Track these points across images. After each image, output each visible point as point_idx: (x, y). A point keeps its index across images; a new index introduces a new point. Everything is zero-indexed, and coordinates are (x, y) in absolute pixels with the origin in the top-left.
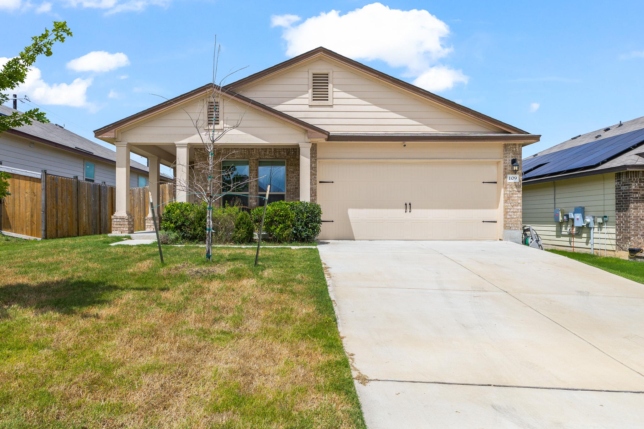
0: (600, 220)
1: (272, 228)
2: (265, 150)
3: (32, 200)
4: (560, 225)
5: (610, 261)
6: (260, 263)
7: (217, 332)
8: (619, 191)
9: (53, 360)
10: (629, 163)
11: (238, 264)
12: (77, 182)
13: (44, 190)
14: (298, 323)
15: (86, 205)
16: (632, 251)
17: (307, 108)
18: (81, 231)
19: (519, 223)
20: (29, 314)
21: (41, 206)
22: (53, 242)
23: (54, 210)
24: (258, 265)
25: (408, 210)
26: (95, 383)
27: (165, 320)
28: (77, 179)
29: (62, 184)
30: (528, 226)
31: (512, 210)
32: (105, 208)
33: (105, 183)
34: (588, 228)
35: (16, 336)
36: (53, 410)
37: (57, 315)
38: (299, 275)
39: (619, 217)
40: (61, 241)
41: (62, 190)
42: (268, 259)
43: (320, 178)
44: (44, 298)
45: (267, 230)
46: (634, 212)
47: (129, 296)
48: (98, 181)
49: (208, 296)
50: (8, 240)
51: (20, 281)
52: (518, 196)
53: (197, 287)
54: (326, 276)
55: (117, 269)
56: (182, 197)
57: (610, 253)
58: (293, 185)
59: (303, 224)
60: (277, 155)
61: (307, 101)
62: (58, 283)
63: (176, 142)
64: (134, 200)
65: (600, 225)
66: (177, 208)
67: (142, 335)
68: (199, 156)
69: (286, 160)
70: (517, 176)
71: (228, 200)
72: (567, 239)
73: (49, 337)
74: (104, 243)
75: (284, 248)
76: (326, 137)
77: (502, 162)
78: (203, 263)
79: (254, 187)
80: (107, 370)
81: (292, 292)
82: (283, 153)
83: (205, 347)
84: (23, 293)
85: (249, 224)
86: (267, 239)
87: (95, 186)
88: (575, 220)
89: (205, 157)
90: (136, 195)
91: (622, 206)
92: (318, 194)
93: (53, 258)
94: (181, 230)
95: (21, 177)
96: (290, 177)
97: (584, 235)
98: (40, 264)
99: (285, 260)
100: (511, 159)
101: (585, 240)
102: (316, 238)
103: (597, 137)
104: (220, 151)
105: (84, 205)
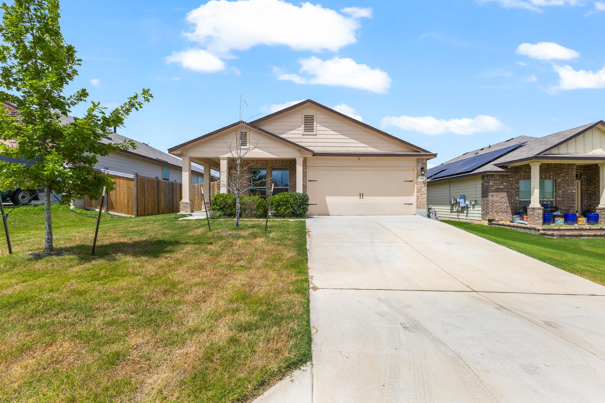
0: (473, 203)
1: (279, 209)
2: (276, 161)
3: (128, 192)
4: (452, 206)
5: (478, 226)
6: (269, 229)
7: (238, 266)
8: (483, 186)
9: (143, 281)
10: (488, 169)
11: (255, 230)
12: (158, 181)
13: (136, 186)
14: (285, 261)
16: (490, 221)
17: (301, 136)
18: (161, 212)
19: (425, 205)
20: (129, 258)
21: (134, 196)
22: (142, 218)
23: (143, 198)
24: (267, 230)
25: (362, 197)
26: (167, 292)
27: (209, 260)
28: (158, 179)
29: (147, 182)
30: (430, 206)
31: (421, 197)
32: (176, 197)
33: (176, 181)
34: (466, 208)
35: (121, 270)
36: (143, 303)
37: (146, 258)
38: (291, 236)
39: (483, 201)
40: (147, 218)
41: (147, 185)
42: (273, 227)
43: (309, 178)
44: (137, 250)
45: (276, 210)
46: (491, 198)
47: (188, 248)
48: (172, 180)
49: (235, 248)
50: (112, 217)
51: (122, 240)
52: (425, 189)
53: (229, 243)
54: (307, 236)
55: (182, 233)
56: (224, 190)
57: (478, 221)
58: (294, 183)
59: (298, 206)
60: (284, 164)
61: (301, 132)
62: (145, 241)
63: (220, 157)
64: (195, 192)
65: (474, 205)
66: (221, 197)
67: (194, 268)
69: (289, 167)
70: (424, 177)
71: (253, 192)
72: (456, 214)
73: (140, 270)
74: (175, 218)
75: (285, 220)
76: (312, 154)
77: (416, 169)
78: (234, 229)
79: (269, 184)
80: (174, 285)
81: (285, 245)
82: (287, 163)
83: (230, 273)
84: (124, 247)
85: (265, 206)
86: (276, 215)
87: (169, 183)
88: (460, 203)
89: (236, 167)
90: (196, 189)
91: (485, 195)
92: (307, 188)
93: (142, 227)
94: (223, 211)
95: (121, 178)
96: (291, 178)
97: (465, 212)
98: (134, 231)
99: (284, 227)
100: (421, 167)
101: (465, 214)
102: (306, 214)
103: (476, 154)
104: (248, 162)
105: (162, 195)
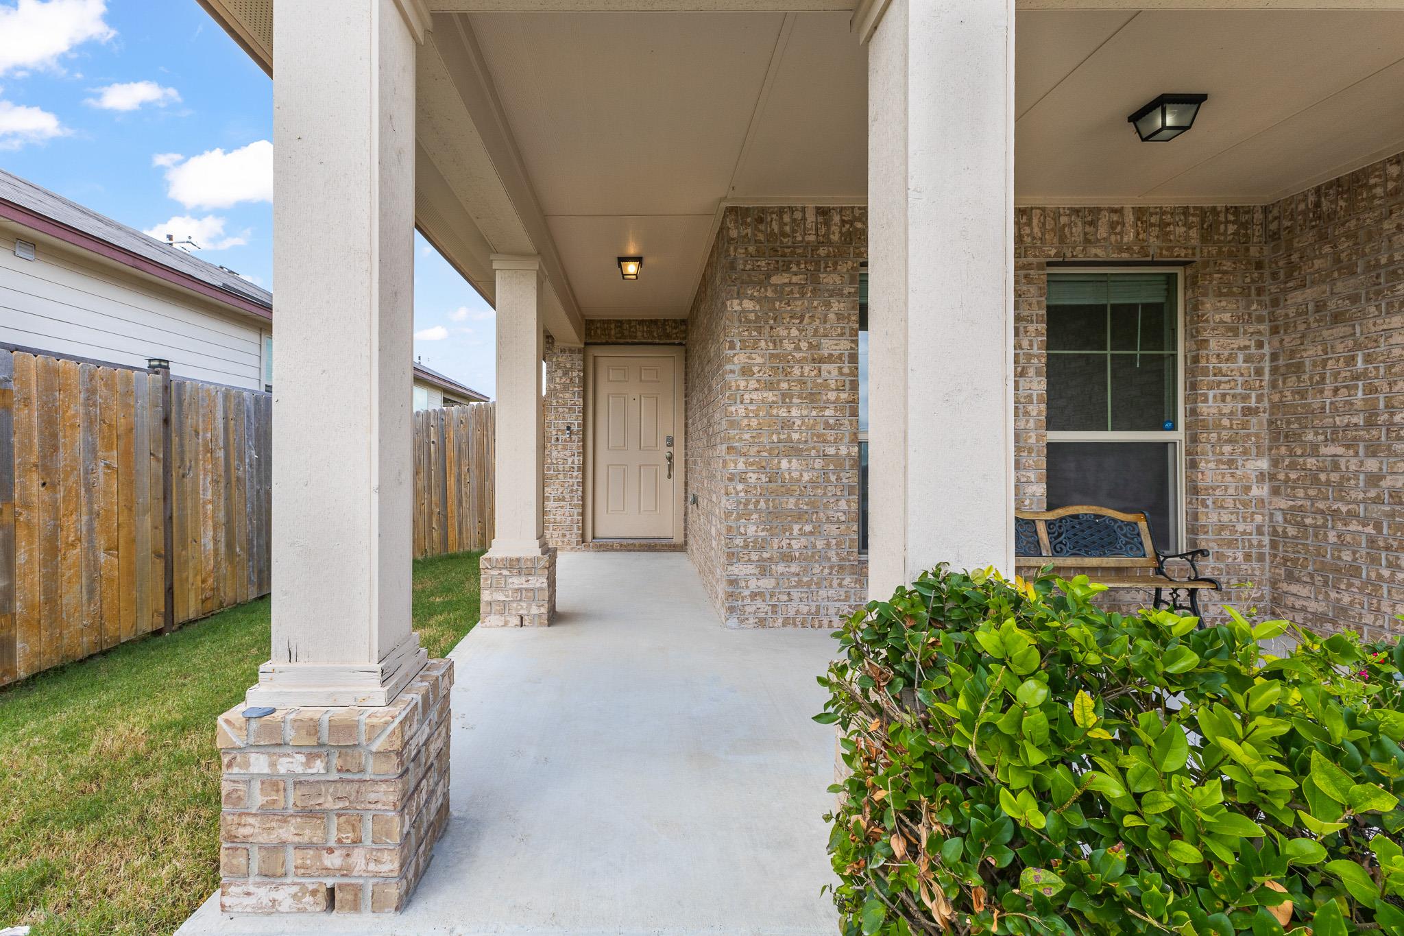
2: (1089, 219)
12: (167, 388)
15: (215, 482)
28: (167, 374)
58: (1234, 396)
68: (751, 249)
69: (1179, 271)
79: (1030, 408)
82: (1183, 229)
89: (784, 255)
96: (1218, 356)
104: (859, 225)
